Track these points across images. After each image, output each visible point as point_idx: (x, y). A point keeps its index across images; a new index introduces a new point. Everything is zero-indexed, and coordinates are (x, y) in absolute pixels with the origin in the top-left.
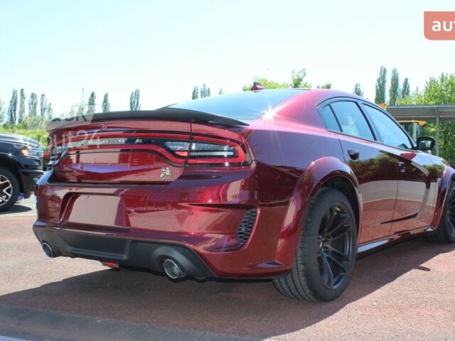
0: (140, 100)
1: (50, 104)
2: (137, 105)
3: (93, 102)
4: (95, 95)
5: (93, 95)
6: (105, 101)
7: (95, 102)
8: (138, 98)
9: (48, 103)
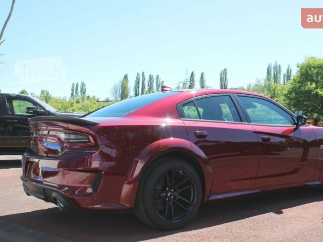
0: (227, 76)
1: (163, 82)
2: (226, 80)
3: (193, 79)
4: (194, 74)
5: (192, 74)
6: (202, 78)
7: (195, 79)
8: (226, 75)
9: (161, 81)
